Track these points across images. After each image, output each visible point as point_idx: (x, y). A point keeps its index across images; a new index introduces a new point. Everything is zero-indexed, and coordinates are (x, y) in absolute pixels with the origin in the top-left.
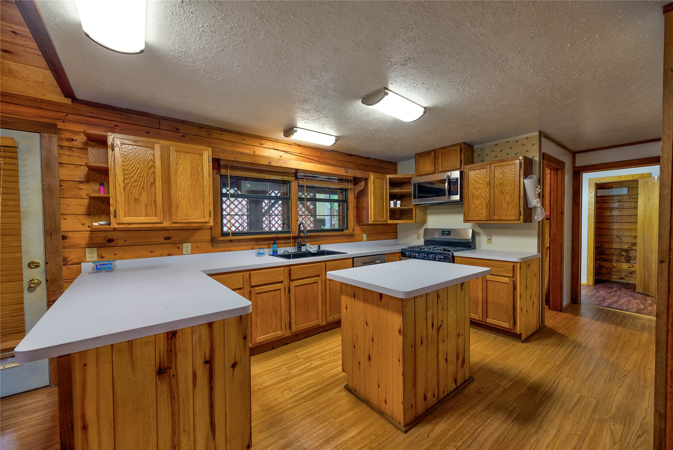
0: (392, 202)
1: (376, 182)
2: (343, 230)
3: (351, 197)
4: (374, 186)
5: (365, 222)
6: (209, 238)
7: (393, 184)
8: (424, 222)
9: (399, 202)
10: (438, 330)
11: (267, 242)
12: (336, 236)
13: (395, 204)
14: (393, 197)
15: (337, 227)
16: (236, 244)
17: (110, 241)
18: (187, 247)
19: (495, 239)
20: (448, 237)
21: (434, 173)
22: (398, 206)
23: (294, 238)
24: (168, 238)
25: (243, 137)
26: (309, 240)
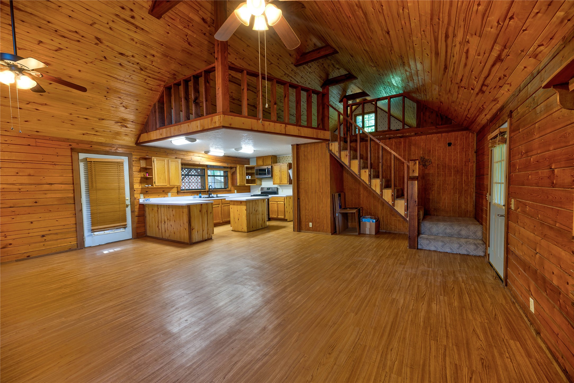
0: (247, 177)
1: (240, 169)
2: (226, 188)
3: (229, 175)
4: (239, 170)
5: (236, 185)
6: (176, 191)
7: (247, 168)
8: (261, 185)
9: (250, 177)
10: (256, 211)
11: (197, 193)
12: (223, 191)
13: (249, 177)
14: (247, 174)
15: (223, 187)
16: (186, 193)
17: (147, 192)
18: (169, 194)
19: (284, 190)
20: (269, 190)
21: (263, 165)
22: (250, 178)
23: (207, 191)
24: (163, 191)
25: (187, 153)
26: (213, 192)
